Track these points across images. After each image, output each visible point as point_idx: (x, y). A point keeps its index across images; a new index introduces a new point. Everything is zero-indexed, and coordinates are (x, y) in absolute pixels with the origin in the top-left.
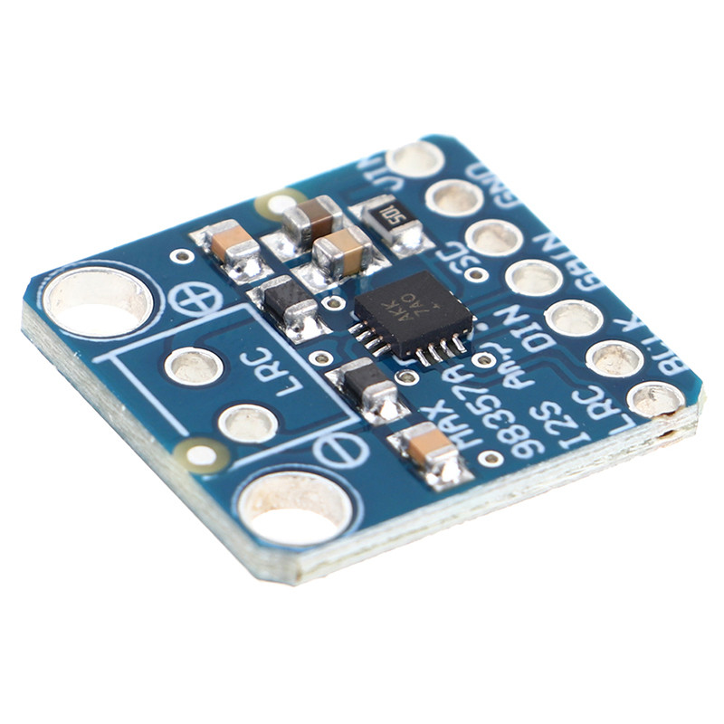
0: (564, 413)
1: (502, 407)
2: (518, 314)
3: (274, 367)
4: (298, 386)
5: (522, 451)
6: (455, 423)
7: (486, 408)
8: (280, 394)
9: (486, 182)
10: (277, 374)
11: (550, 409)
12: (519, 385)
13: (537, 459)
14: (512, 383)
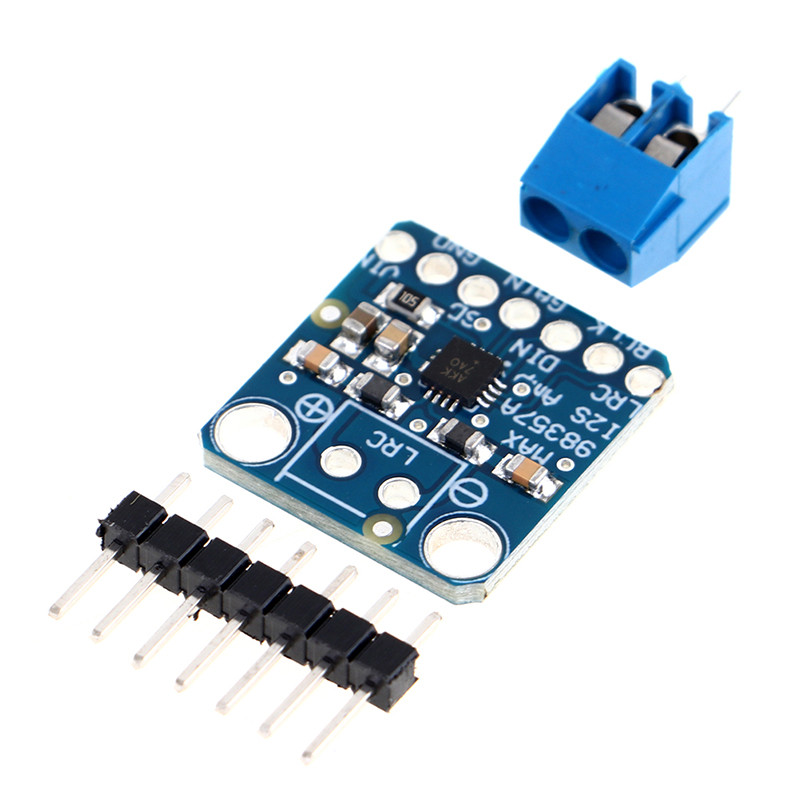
0: (593, 413)
1: (553, 422)
2: (525, 345)
3: (392, 443)
4: (415, 453)
5: (582, 452)
6: (529, 445)
7: (542, 426)
8: (407, 463)
9: (450, 249)
10: (397, 448)
11: (583, 412)
12: (554, 401)
13: (595, 454)
14: (548, 401)
